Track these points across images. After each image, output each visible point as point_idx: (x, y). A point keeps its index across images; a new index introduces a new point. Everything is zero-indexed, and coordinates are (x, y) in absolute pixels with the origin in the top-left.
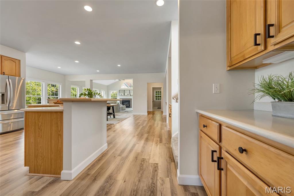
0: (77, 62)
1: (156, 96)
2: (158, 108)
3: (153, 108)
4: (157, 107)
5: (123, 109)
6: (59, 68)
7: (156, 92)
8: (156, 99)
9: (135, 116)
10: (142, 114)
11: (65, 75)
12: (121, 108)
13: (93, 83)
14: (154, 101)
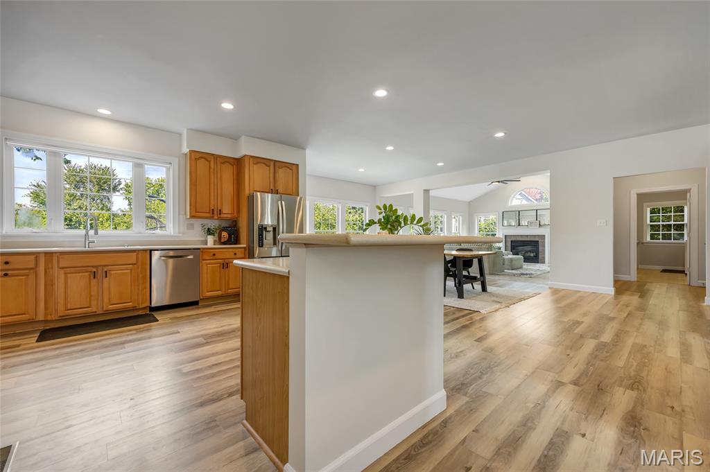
0: (390, 148)
1: (654, 228)
2: (664, 271)
3: (639, 268)
4: (660, 268)
5: (515, 267)
6: (362, 170)
7: (655, 211)
8: (652, 237)
11: (375, 186)
12: (506, 263)
13: (431, 198)
14: (642, 243)
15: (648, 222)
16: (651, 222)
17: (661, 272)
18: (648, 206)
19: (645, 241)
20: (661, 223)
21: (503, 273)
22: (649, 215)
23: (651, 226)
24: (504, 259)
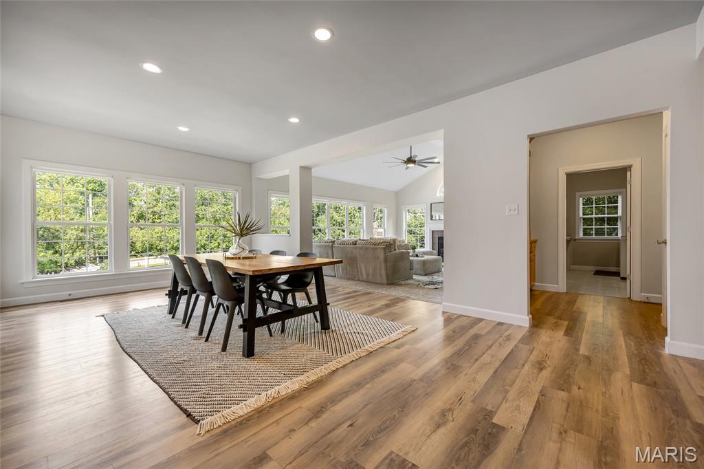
1: (587, 221)
2: (598, 273)
3: (568, 270)
4: (594, 268)
5: (427, 272)
6: (183, 129)
7: (588, 202)
8: (586, 232)
9: (452, 326)
10: (493, 314)
11: (250, 164)
12: (416, 266)
13: (313, 179)
14: (575, 240)
15: (581, 215)
16: (584, 214)
17: (594, 274)
18: (581, 196)
19: (577, 238)
20: (594, 216)
21: (410, 281)
22: (581, 206)
23: (584, 219)
24: (411, 262)
